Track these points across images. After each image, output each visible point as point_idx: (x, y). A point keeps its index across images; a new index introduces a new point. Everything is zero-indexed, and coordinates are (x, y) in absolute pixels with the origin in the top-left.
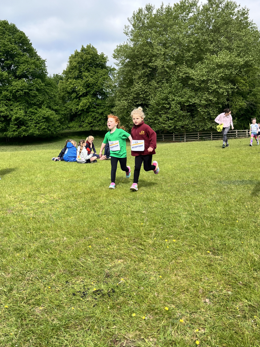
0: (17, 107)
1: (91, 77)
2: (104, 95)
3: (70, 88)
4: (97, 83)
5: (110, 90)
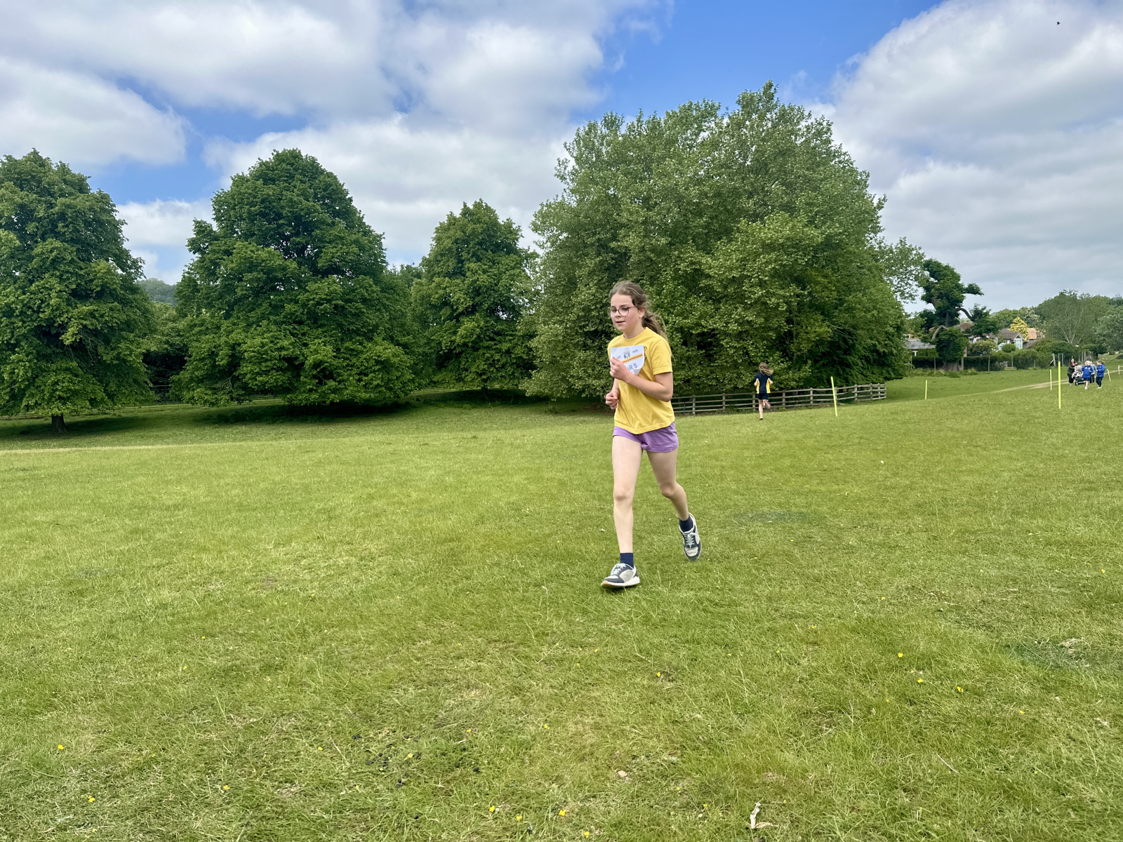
0: (317, 338)
1: (485, 272)
2: (514, 310)
3: (437, 296)
4: (496, 285)
5: (527, 301)
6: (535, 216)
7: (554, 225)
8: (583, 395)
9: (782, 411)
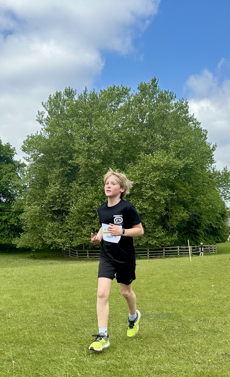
5: (18, 191)
6: (24, 142)
7: (35, 148)
8: (52, 248)
9: (163, 258)
